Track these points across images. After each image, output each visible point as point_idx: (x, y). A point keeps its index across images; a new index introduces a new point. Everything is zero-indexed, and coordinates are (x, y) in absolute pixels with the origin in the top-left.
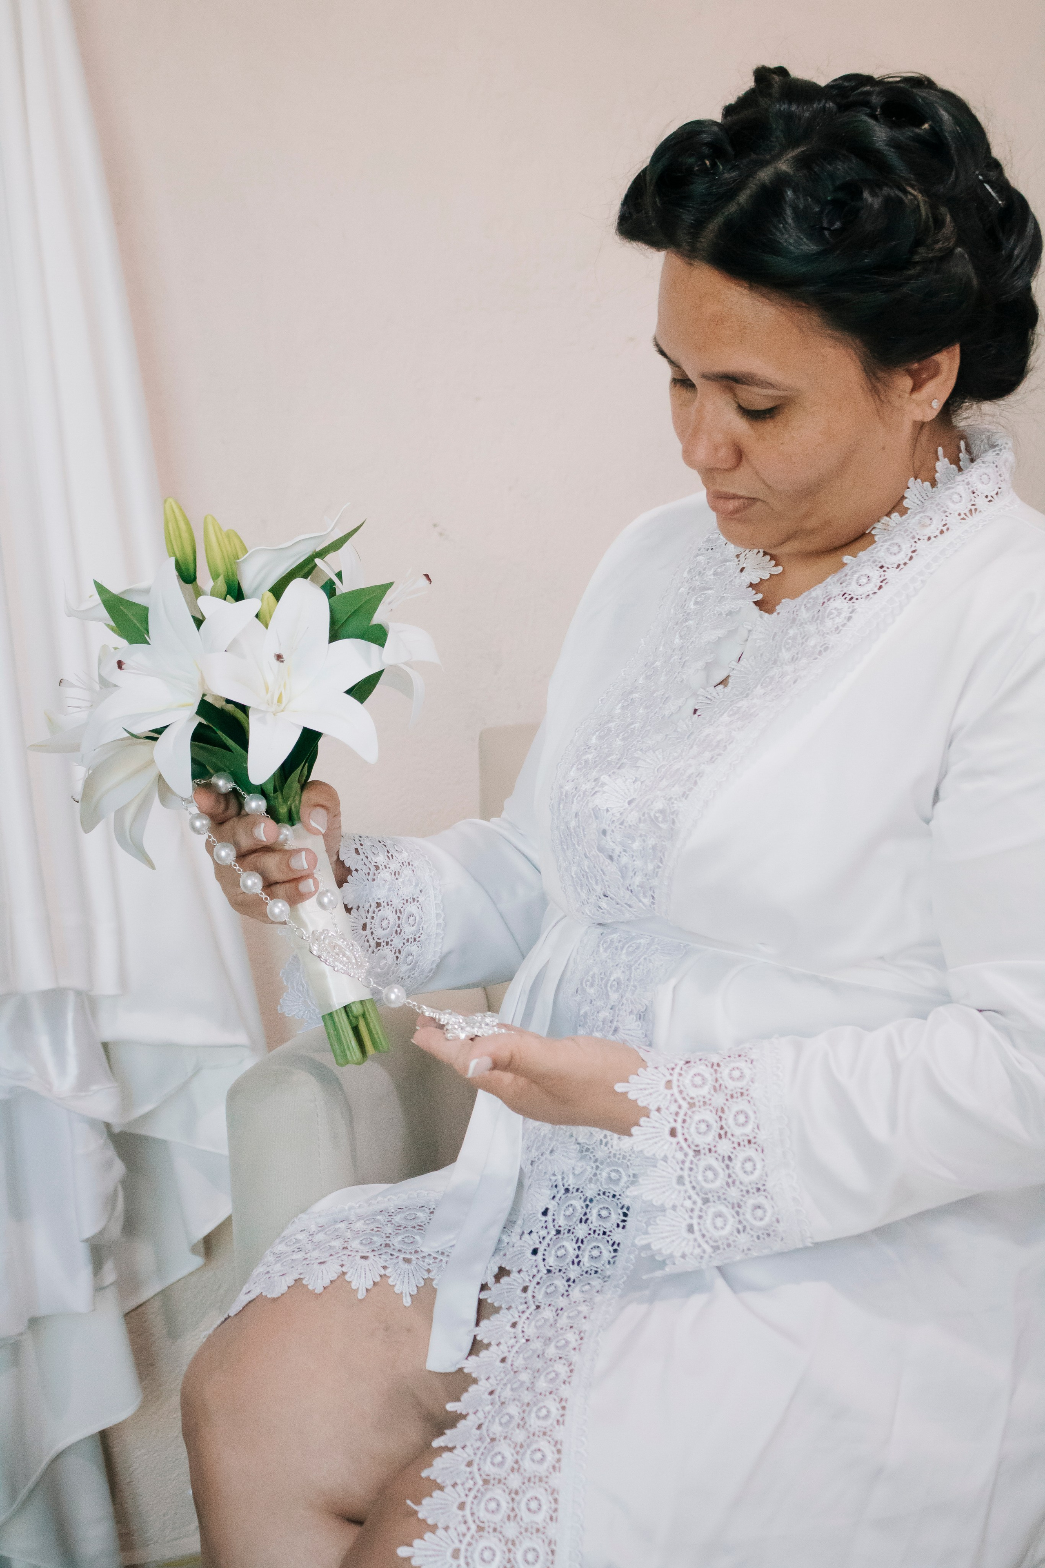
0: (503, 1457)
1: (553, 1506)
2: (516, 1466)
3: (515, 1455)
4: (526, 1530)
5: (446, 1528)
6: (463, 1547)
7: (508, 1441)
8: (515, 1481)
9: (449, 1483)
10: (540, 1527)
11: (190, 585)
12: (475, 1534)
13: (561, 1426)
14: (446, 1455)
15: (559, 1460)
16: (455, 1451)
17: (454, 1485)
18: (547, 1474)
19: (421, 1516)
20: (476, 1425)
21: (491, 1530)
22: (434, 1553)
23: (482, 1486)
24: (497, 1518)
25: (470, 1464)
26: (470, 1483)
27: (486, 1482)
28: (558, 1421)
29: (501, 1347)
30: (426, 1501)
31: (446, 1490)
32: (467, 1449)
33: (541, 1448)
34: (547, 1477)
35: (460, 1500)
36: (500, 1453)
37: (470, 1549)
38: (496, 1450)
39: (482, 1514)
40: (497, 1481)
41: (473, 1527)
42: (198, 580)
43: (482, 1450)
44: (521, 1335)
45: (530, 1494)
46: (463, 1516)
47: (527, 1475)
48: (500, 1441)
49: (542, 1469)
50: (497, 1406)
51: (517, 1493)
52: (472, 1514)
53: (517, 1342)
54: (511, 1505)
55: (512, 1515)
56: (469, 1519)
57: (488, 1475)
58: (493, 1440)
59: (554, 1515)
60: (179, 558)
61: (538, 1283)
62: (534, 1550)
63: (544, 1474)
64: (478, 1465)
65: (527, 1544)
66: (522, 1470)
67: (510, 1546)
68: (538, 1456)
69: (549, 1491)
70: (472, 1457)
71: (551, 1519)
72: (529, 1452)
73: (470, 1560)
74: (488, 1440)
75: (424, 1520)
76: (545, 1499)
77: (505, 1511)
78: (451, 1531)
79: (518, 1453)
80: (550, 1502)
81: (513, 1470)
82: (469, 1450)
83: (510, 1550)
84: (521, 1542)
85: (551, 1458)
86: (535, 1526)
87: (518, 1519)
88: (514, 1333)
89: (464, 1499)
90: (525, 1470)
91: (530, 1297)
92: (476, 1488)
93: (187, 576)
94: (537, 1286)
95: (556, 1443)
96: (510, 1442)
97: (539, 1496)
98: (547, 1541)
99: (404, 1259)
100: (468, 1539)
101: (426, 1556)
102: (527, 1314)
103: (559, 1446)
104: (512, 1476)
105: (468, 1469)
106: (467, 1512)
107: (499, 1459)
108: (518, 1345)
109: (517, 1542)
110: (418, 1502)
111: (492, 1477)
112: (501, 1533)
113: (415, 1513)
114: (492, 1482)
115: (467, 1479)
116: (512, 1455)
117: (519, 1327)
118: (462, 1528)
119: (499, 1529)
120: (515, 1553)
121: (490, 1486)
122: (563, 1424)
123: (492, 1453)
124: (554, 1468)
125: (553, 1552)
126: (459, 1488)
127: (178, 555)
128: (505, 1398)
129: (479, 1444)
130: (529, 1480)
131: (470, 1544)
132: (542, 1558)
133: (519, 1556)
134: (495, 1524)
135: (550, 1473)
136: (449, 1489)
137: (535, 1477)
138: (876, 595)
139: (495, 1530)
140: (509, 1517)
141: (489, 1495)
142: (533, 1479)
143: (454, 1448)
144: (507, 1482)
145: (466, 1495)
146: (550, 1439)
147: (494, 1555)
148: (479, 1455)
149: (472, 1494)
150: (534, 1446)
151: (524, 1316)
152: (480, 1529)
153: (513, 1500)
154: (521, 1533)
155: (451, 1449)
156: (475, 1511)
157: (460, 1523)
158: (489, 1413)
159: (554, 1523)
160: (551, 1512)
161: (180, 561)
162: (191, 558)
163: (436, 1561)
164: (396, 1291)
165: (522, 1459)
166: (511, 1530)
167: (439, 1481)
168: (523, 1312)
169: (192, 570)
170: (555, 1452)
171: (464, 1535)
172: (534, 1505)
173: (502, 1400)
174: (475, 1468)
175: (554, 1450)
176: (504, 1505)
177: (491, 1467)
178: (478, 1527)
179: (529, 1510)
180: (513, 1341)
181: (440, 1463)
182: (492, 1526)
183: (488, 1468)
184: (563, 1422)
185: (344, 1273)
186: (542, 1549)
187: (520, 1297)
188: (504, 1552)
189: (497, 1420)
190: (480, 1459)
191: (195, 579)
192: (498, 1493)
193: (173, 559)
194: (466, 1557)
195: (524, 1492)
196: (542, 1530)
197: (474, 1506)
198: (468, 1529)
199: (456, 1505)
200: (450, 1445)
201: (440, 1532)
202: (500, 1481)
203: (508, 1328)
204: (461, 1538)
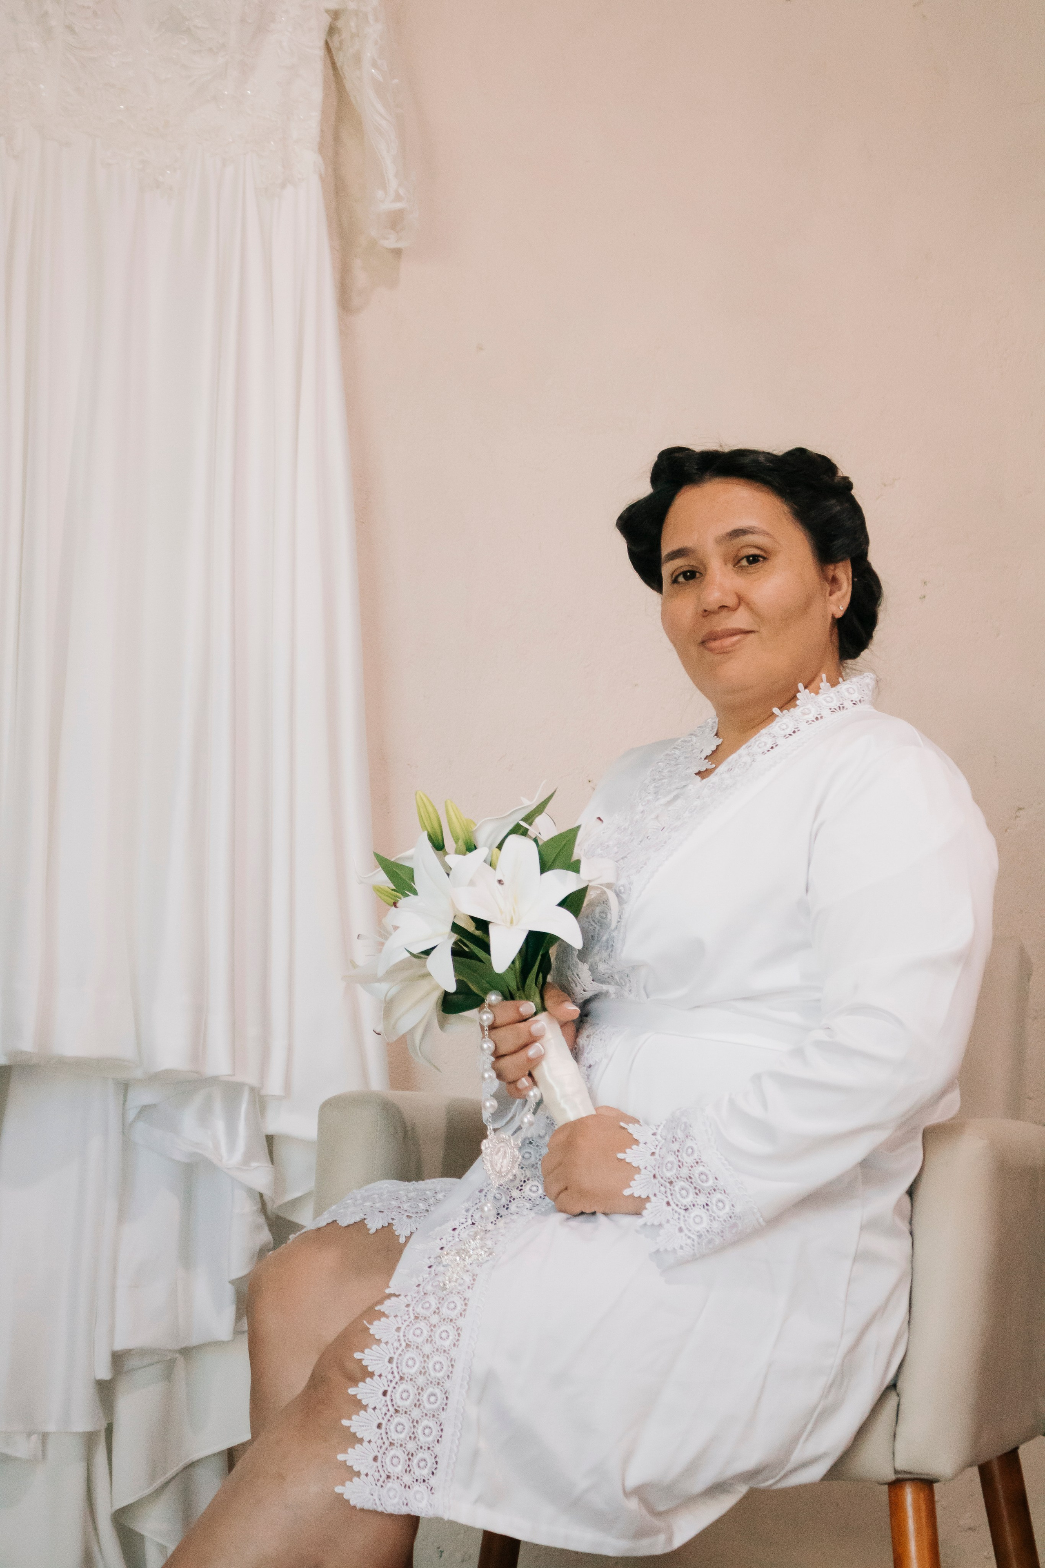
0: (430, 1305)
1: (457, 1337)
2: (437, 1311)
3: (438, 1304)
4: (437, 1350)
5: (387, 1343)
6: (396, 1357)
7: (435, 1295)
8: (435, 1319)
9: (392, 1314)
10: (447, 1350)
11: (441, 852)
12: (404, 1349)
13: (471, 1290)
14: (393, 1299)
15: (465, 1310)
16: (400, 1297)
17: (396, 1316)
18: (456, 1318)
19: (371, 1332)
20: (417, 1285)
21: (415, 1347)
22: (377, 1358)
23: (414, 1320)
24: (420, 1340)
25: (408, 1306)
26: (406, 1317)
27: (416, 1318)
28: (469, 1287)
29: (442, 1241)
30: (376, 1323)
31: (390, 1318)
32: (407, 1297)
33: (455, 1301)
34: (456, 1319)
35: (398, 1326)
36: (428, 1302)
37: (400, 1358)
38: (427, 1300)
39: (410, 1337)
40: (423, 1318)
41: (404, 1344)
42: (446, 847)
43: (417, 1299)
44: (457, 1236)
45: (442, 1328)
46: (399, 1336)
47: (443, 1317)
48: (430, 1295)
49: (453, 1314)
50: (432, 1276)
51: (435, 1326)
52: (404, 1336)
53: (453, 1239)
54: (430, 1333)
55: (430, 1339)
56: (402, 1338)
57: (418, 1314)
58: (425, 1294)
59: (456, 1343)
60: (430, 832)
61: (477, 1209)
62: (441, 1363)
63: (454, 1317)
64: (413, 1307)
65: (436, 1358)
66: (440, 1314)
67: (426, 1358)
68: (452, 1305)
69: (456, 1328)
70: (410, 1302)
71: (454, 1345)
72: (447, 1303)
73: (399, 1365)
74: (423, 1294)
75: (373, 1335)
76: (453, 1333)
77: (425, 1337)
78: (390, 1345)
79: (439, 1303)
80: (455, 1336)
81: (435, 1312)
82: (409, 1298)
83: (425, 1361)
84: (433, 1357)
85: (460, 1308)
86: (444, 1348)
87: (433, 1343)
88: (453, 1234)
89: (400, 1325)
90: (442, 1314)
91: (470, 1216)
92: (410, 1320)
93: (439, 846)
94: (476, 1210)
95: (465, 1299)
96: (436, 1296)
97: (449, 1331)
98: (449, 1359)
99: (407, 1216)
100: (399, 1351)
101: (372, 1360)
102: (464, 1225)
103: (466, 1302)
104: (433, 1316)
105: (406, 1309)
106: (401, 1334)
107: (427, 1305)
108: (454, 1242)
109: (430, 1357)
110: (371, 1323)
111: (421, 1315)
112: (421, 1349)
113: (368, 1329)
114: (420, 1318)
115: (405, 1314)
116: (436, 1304)
117: (457, 1232)
118: (396, 1344)
119: (420, 1347)
120: (428, 1364)
121: (419, 1321)
122: (472, 1289)
123: (424, 1302)
124: (461, 1314)
125: (452, 1366)
126: (398, 1319)
127: (429, 830)
128: (439, 1272)
129: (416, 1295)
130: (444, 1320)
131: (400, 1355)
132: (445, 1368)
133: (431, 1366)
134: (418, 1344)
135: (458, 1317)
136: (392, 1318)
137: (448, 1318)
138: (769, 752)
139: (417, 1347)
140: (427, 1340)
141: (417, 1325)
142: (446, 1320)
143: (399, 1295)
144: (430, 1319)
145: (402, 1323)
146: (461, 1297)
147: (415, 1363)
148: (415, 1302)
149: (406, 1323)
150: (451, 1300)
151: (462, 1226)
152: (408, 1346)
153: (432, 1330)
154: (433, 1351)
155: (398, 1296)
156: (406, 1334)
157: (396, 1340)
158: (426, 1279)
159: (456, 1348)
160: (455, 1341)
161: (432, 835)
162: (438, 831)
163: (378, 1364)
164: (396, 1234)
165: (441, 1307)
166: (427, 1349)
167: (386, 1312)
168: (463, 1223)
169: (440, 838)
170: (464, 1305)
171: (397, 1349)
172: (444, 1335)
173: (436, 1272)
174: (411, 1309)
175: (463, 1303)
176: (425, 1332)
177: (422, 1309)
178: (407, 1344)
179: (441, 1338)
180: (451, 1238)
181: (388, 1304)
182: (416, 1345)
183: (419, 1309)
184: (472, 1288)
185: (365, 1219)
186: (446, 1363)
187: (463, 1215)
188: (421, 1362)
189: (430, 1283)
190: (415, 1304)
191: (444, 846)
192: (422, 1324)
193: (426, 833)
194: (397, 1363)
195: (439, 1326)
196: (447, 1351)
197: (406, 1331)
198: (401, 1345)
199: (395, 1328)
200: (397, 1293)
201: (383, 1345)
202: (425, 1318)
203: (450, 1230)
204: (395, 1351)
